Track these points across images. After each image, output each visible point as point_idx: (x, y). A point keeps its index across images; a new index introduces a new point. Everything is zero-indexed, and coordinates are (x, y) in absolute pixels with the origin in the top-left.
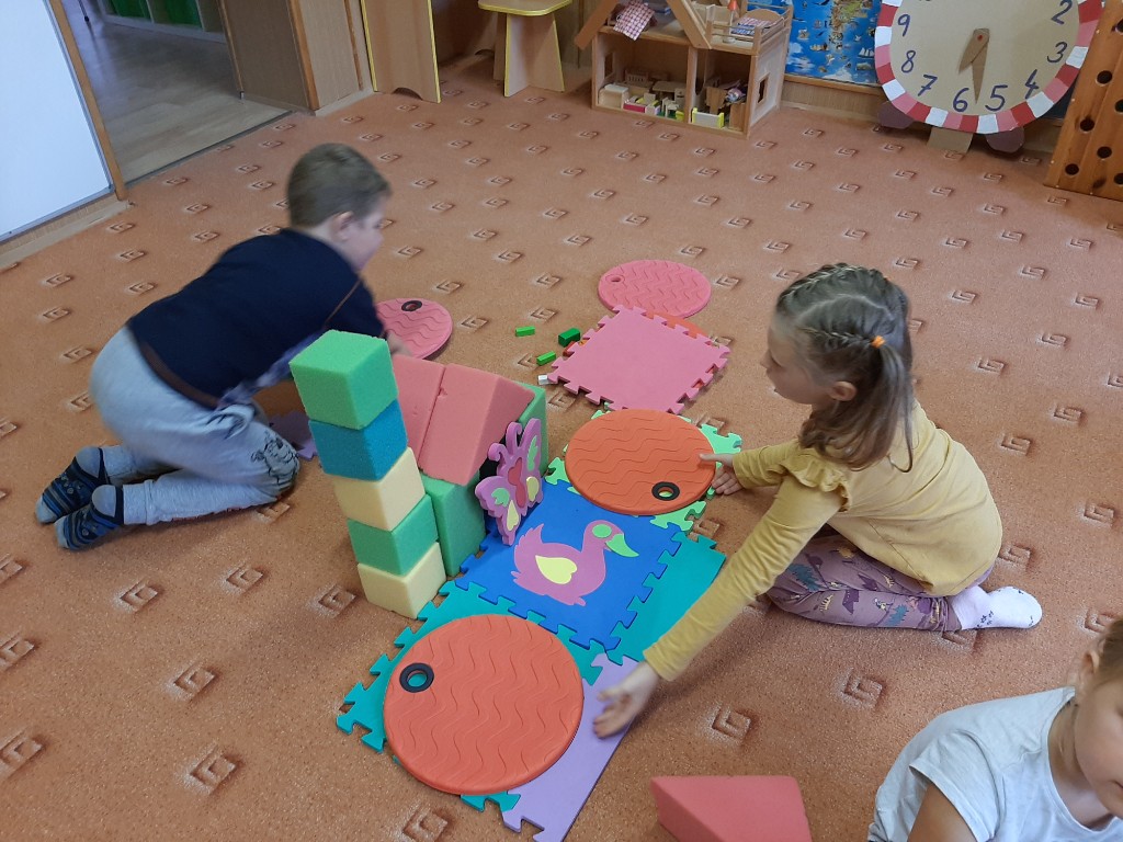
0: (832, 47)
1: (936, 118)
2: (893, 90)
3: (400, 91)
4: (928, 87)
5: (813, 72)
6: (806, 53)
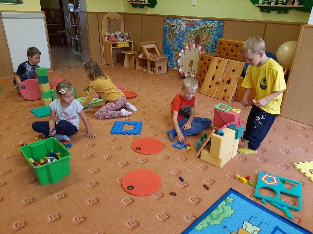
0: (174, 63)
1: (186, 75)
2: (180, 70)
3: (108, 64)
4: (185, 70)
5: (172, 67)
6: (171, 64)
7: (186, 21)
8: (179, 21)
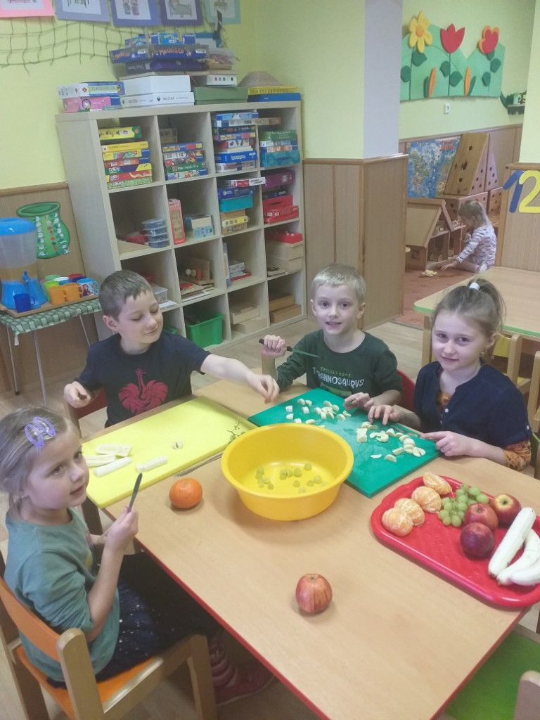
7: (441, 143)
8: (433, 145)
